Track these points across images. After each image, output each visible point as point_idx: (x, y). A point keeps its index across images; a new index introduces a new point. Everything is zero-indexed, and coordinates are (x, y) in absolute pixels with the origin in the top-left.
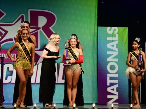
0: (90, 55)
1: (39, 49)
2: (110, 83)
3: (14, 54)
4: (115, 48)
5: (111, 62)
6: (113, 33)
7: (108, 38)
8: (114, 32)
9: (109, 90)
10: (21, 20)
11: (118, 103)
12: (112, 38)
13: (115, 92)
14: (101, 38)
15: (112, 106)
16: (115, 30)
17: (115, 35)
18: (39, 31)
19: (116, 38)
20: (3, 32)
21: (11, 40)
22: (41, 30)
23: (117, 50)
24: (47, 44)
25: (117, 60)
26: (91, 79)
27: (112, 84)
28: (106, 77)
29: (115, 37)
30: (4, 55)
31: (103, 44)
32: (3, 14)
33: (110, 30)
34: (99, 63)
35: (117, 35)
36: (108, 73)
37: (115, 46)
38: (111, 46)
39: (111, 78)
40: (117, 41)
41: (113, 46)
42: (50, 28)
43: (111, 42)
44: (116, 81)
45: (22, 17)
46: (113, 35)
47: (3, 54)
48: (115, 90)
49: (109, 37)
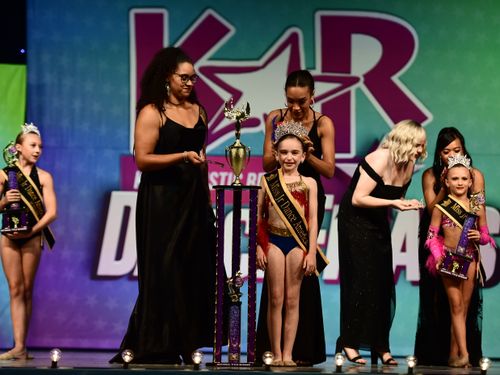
1: (352, 154)
10: (287, 52)
18: (353, 89)
20: (226, 96)
21: (255, 123)
22: (361, 85)
24: (381, 139)
30: (227, 178)
32: (227, 31)
42: (395, 79)
45: (293, 39)
47: (223, 175)
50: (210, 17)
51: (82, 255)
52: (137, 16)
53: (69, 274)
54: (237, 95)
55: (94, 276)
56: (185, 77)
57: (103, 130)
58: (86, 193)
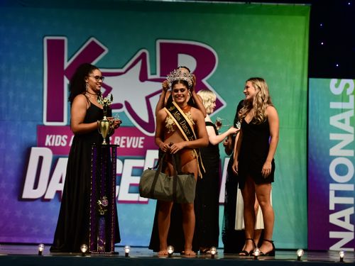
0: (292, 140)
2: (336, 205)
3: (125, 138)
4: (347, 127)
5: (338, 157)
6: (342, 93)
7: (331, 103)
8: (345, 91)
9: (333, 219)
10: (139, 64)
11: (352, 250)
12: (341, 103)
13: (346, 224)
14: (316, 103)
15: (342, 255)
16: (347, 86)
17: (348, 96)
19: (350, 105)
20: (103, 90)
21: (119, 106)
23: (351, 129)
25: (350, 153)
26: (294, 194)
27: (339, 207)
28: (328, 190)
29: (348, 101)
31: (320, 118)
32: (103, 51)
33: (337, 86)
34: (312, 159)
35: (352, 98)
36: (332, 183)
37: (348, 121)
38: (339, 121)
39: (338, 194)
40: (353, 111)
41: (343, 121)
42: (204, 81)
43: (338, 113)
44: (350, 200)
46: (343, 98)
48: (347, 219)
49: (334, 101)
50: (93, 42)
51: (13, 186)
52: (48, 41)
53: (5, 197)
54: (109, 89)
55: (20, 199)
56: (97, 78)
57: (27, 110)
58: (16, 148)
